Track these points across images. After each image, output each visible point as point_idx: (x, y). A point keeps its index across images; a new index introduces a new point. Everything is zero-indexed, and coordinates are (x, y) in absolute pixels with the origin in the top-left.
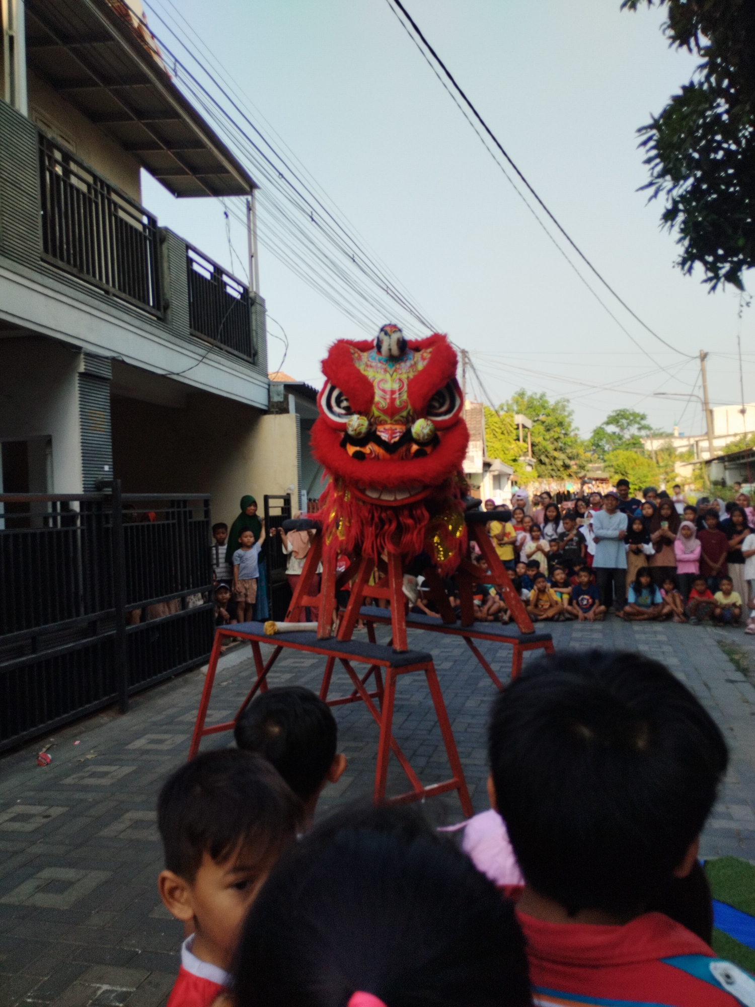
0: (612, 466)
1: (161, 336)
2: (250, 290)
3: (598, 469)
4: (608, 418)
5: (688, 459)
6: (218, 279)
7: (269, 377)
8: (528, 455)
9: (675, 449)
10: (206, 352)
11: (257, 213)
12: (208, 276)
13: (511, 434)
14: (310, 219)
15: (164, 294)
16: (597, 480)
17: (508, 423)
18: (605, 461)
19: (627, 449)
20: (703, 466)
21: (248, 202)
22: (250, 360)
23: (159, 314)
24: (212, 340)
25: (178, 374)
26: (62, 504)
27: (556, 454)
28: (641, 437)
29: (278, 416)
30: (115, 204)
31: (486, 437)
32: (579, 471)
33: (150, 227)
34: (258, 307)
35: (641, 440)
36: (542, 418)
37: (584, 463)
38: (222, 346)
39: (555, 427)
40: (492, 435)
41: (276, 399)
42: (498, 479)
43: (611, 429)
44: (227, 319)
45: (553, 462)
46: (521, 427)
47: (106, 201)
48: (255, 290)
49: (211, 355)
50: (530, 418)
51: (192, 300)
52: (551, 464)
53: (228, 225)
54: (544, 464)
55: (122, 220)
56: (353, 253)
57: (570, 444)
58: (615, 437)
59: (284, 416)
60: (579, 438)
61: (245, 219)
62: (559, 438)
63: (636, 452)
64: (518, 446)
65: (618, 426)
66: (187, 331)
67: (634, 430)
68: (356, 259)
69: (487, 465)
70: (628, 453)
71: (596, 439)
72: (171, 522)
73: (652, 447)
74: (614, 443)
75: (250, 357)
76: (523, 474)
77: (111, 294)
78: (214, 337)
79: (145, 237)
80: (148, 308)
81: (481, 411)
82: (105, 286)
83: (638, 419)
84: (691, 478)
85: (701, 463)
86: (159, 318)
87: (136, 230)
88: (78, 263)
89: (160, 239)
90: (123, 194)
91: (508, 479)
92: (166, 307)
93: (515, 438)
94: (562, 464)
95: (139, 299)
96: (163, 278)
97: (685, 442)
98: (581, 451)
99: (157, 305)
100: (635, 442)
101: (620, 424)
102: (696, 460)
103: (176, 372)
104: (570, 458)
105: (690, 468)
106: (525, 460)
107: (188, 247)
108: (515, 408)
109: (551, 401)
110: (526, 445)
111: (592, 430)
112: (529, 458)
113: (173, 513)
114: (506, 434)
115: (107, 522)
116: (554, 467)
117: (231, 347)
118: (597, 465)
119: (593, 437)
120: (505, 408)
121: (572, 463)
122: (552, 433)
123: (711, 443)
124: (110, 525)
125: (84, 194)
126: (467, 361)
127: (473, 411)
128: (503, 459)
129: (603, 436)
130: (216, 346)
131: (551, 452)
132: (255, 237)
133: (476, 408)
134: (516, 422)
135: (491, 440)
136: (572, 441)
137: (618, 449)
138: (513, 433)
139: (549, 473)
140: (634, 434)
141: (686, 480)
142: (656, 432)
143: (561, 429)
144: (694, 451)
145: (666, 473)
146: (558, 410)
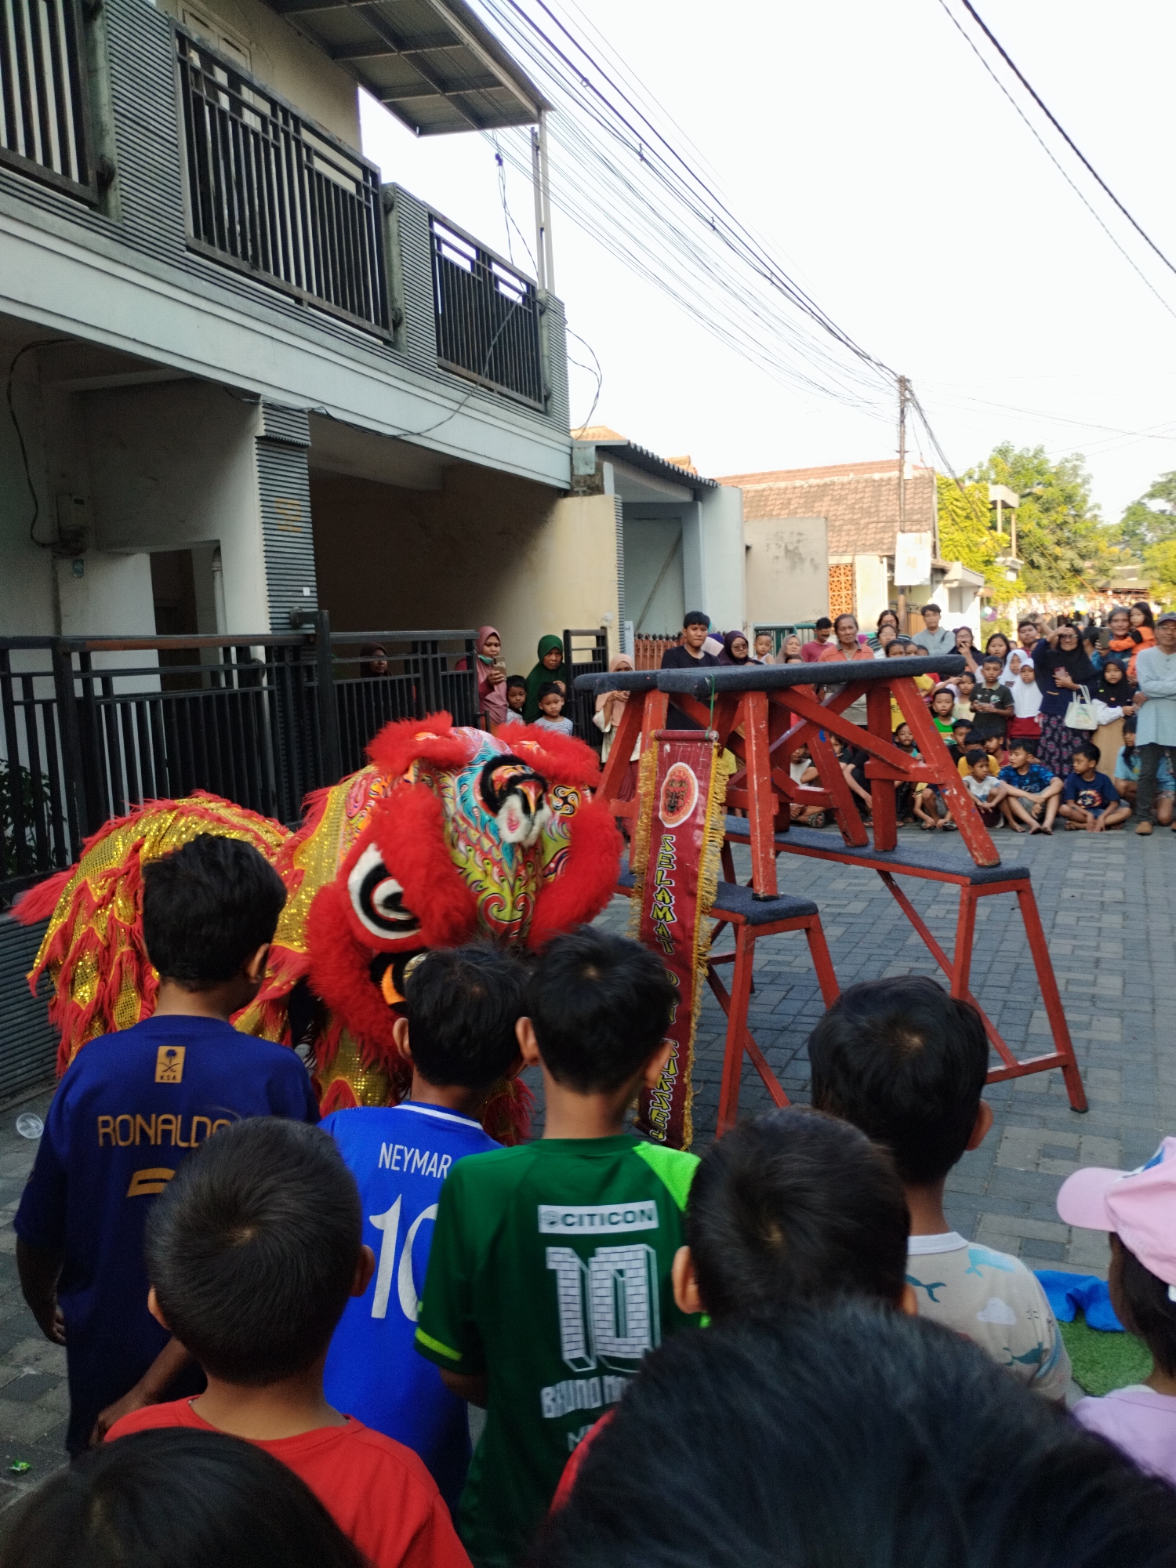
0: (1156, 568)
1: (389, 371)
2: (538, 287)
3: (1132, 573)
4: (1153, 486)
6: (484, 270)
7: (573, 434)
8: (1010, 554)
10: (466, 395)
11: (549, 154)
12: (466, 266)
13: (981, 519)
14: (639, 158)
15: (393, 301)
16: (1130, 591)
17: (979, 499)
18: (1145, 560)
21: (534, 134)
22: (540, 407)
23: (385, 334)
24: (474, 376)
25: (419, 434)
26: (239, 650)
27: (1058, 551)
29: (586, 499)
30: (309, 148)
31: (939, 524)
32: (1098, 577)
33: (368, 184)
34: (552, 316)
36: (1038, 490)
37: (1108, 563)
38: (493, 385)
39: (1059, 505)
40: (950, 522)
41: (585, 470)
42: (958, 594)
43: (1157, 505)
44: (500, 337)
45: (1054, 565)
46: (999, 505)
47: (293, 143)
48: (546, 287)
49: (473, 401)
50: (1015, 491)
51: (440, 312)
52: (1050, 568)
53: (502, 178)
54: (1038, 568)
55: (319, 175)
56: (711, 214)
57: (1084, 533)
58: (1163, 519)
59: (596, 499)
60: (1101, 522)
61: (530, 168)
62: (1065, 523)
64: (993, 538)
65: (1169, 501)
66: (433, 360)
68: (717, 223)
69: (939, 572)
71: (1131, 522)
72: (412, 676)
74: (1162, 529)
75: (540, 401)
76: (1001, 586)
77: (305, 304)
78: (479, 369)
79: (360, 203)
80: (366, 324)
81: (932, 482)
82: (296, 291)
86: (386, 342)
87: (344, 192)
88: (250, 252)
89: (385, 206)
90: (320, 130)
91: (975, 594)
92: (397, 324)
93: (990, 525)
94: (1069, 567)
95: (353, 311)
96: (391, 271)
98: (1103, 544)
99: (382, 318)
103: (416, 431)
104: (1083, 557)
106: (1004, 562)
107: (433, 217)
108: (991, 474)
109: (1053, 461)
110: (1007, 537)
111: (1124, 508)
112: (1012, 558)
113: (416, 661)
114: (975, 520)
115: (310, 679)
116: (1055, 574)
117: (508, 387)
118: (1129, 567)
119: (1124, 520)
120: (975, 476)
121: (1087, 564)
122: (1053, 515)
124: (315, 684)
125: (256, 135)
126: (908, 396)
127: (918, 481)
128: (968, 560)
129: (1142, 517)
130: (482, 385)
131: (1051, 547)
132: (546, 196)
133: (922, 477)
134: (991, 499)
135: (947, 530)
136: (1087, 528)
137: (1168, 539)
138: (985, 516)
139: (1046, 583)
143: (1070, 508)
146: (1065, 474)
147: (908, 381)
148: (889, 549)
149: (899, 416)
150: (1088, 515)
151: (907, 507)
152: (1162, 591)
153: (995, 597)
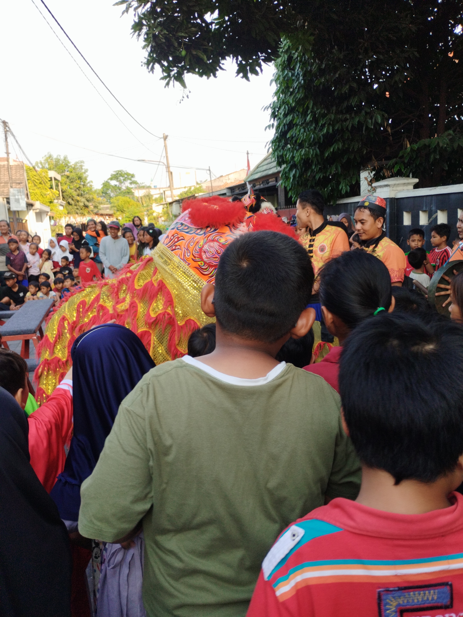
0: (115, 206)
3: (107, 208)
4: (111, 175)
5: (160, 202)
8: (60, 199)
9: (152, 196)
13: (46, 184)
16: (107, 215)
17: (44, 176)
18: (111, 203)
19: (124, 196)
20: (168, 205)
27: (78, 198)
28: (132, 188)
31: (28, 186)
32: (94, 209)
35: (132, 190)
36: (67, 173)
37: (97, 204)
39: (76, 180)
40: (33, 185)
42: (40, 215)
43: (113, 183)
45: (77, 203)
46: (53, 179)
50: (58, 173)
52: (76, 205)
54: (71, 205)
57: (87, 191)
58: (116, 188)
60: (93, 188)
62: (80, 187)
63: (130, 198)
64: (52, 192)
65: (118, 181)
67: (127, 184)
69: (30, 206)
70: (125, 198)
71: (105, 189)
73: (139, 194)
74: (116, 192)
76: (57, 212)
81: (23, 167)
83: (130, 177)
84: (162, 213)
85: (166, 204)
91: (47, 215)
93: (50, 187)
94: (83, 205)
97: (157, 191)
98: (95, 196)
100: (129, 191)
101: (119, 180)
102: (164, 203)
104: (88, 201)
105: (162, 207)
106: (57, 202)
108: (47, 166)
109: (72, 162)
110: (58, 192)
111: (102, 183)
112: (61, 201)
114: (44, 184)
116: (78, 207)
118: (105, 206)
119: (103, 188)
120: (41, 166)
121: (90, 204)
122: (75, 184)
123: (172, 192)
126: (8, 129)
127: (17, 167)
128: (42, 201)
129: (109, 187)
131: (76, 197)
133: (18, 165)
134: (50, 176)
135: (32, 188)
137: (119, 195)
138: (48, 183)
139: (75, 211)
140: (128, 186)
141: (159, 215)
142: (141, 185)
143: (81, 182)
144: (162, 197)
145: (148, 210)
146: (77, 168)
147: (7, 123)
148: (7, 195)
149: (4, 137)
151: (13, 178)
152: (118, 215)
153: (55, 216)
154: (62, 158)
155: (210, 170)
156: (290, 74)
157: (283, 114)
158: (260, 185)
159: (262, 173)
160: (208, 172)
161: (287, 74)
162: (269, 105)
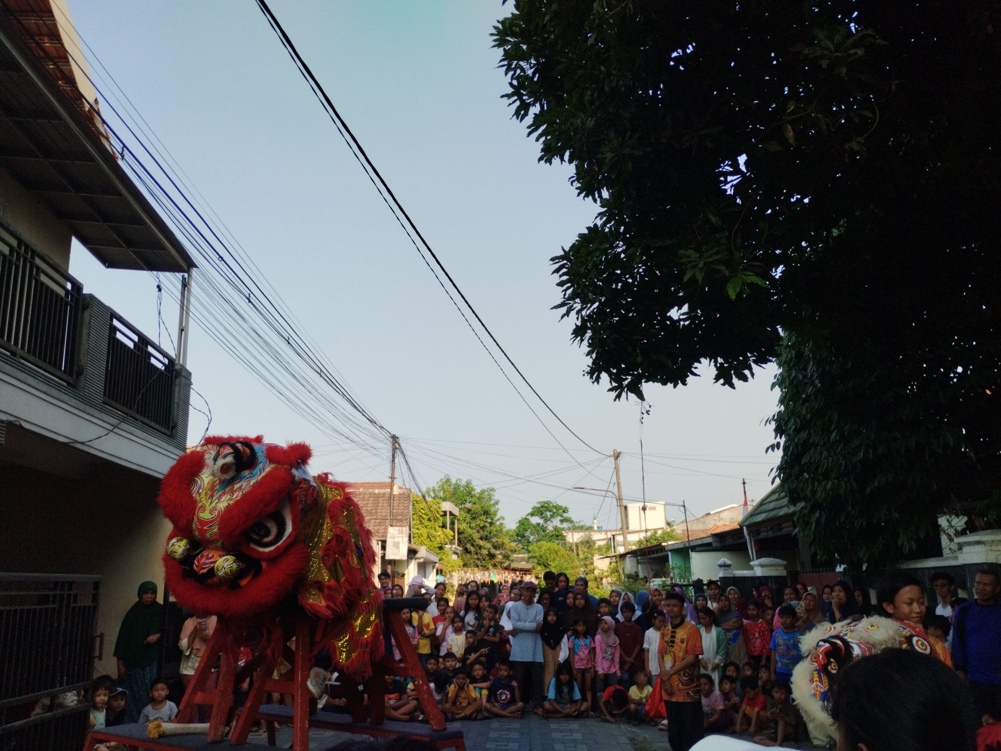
0: (536, 557)
1: (69, 403)
2: (177, 362)
3: (522, 559)
4: (533, 509)
5: (606, 552)
6: (142, 349)
8: (454, 544)
9: (594, 542)
10: (118, 422)
11: (192, 290)
12: (131, 345)
13: (437, 521)
14: (247, 301)
15: (79, 360)
16: (521, 570)
17: (435, 509)
18: (529, 552)
19: (550, 540)
20: (618, 559)
21: (184, 278)
22: (169, 433)
23: (70, 380)
24: (126, 409)
25: (83, 443)
27: (481, 543)
28: (563, 529)
30: (39, 269)
31: (413, 524)
32: (504, 560)
33: (74, 294)
34: (183, 380)
35: (563, 532)
36: (468, 505)
37: (509, 553)
38: (138, 416)
39: (481, 515)
40: (418, 522)
42: (423, 567)
43: (535, 520)
44: (147, 389)
45: (479, 551)
46: (448, 514)
47: (28, 265)
48: (181, 363)
49: (124, 426)
50: (456, 505)
51: (109, 368)
52: (477, 553)
53: (160, 298)
54: (470, 553)
55: (42, 284)
56: (288, 336)
57: (495, 533)
58: (539, 529)
60: (505, 527)
61: (179, 295)
62: (484, 527)
63: (558, 544)
64: (444, 533)
65: (542, 518)
66: (100, 398)
67: (556, 522)
68: (291, 341)
69: (412, 553)
70: (549, 544)
71: (521, 529)
73: (573, 539)
74: (538, 534)
75: (168, 429)
76: (449, 563)
77: (18, 356)
78: (131, 406)
79: (66, 303)
80: (58, 373)
81: (409, 497)
82: (13, 348)
83: (561, 511)
84: (608, 572)
85: (615, 556)
86: (69, 384)
87: (57, 295)
89: (83, 306)
90: (48, 259)
91: (434, 567)
92: (80, 373)
93: (441, 525)
94: (487, 553)
95: (50, 363)
96: (80, 343)
97: (602, 536)
98: (506, 540)
99: (69, 370)
100: (558, 534)
101: (544, 515)
102: (613, 554)
103: (81, 441)
104: (495, 547)
105: (608, 560)
106: (451, 548)
107: (114, 315)
108: (441, 494)
109: (478, 490)
110: (452, 533)
111: (517, 521)
112: (455, 546)
114: (433, 521)
116: (480, 556)
117: (148, 418)
118: (520, 556)
119: (518, 527)
120: (433, 495)
121: (498, 552)
122: (478, 522)
123: (625, 538)
125: (4, 256)
126: (397, 446)
127: (401, 496)
128: (429, 546)
129: (527, 527)
130: (130, 416)
131: (477, 541)
132: (187, 314)
133: (404, 494)
134: (444, 510)
135: (416, 527)
136: (497, 531)
137: (542, 540)
138: (440, 520)
139: (474, 562)
140: (556, 526)
141: (603, 573)
142: (577, 525)
143: (487, 518)
144: (611, 545)
145: (586, 566)
146: (484, 498)
147: (398, 438)
148: (382, 536)
149: (391, 457)
150: (498, 523)
151: (394, 511)
152: (539, 570)
153: (445, 569)
154: (464, 483)
155: (684, 506)
156: (801, 377)
157: (792, 429)
158: (768, 531)
159: (767, 513)
160: (682, 509)
161: (796, 377)
162: (771, 417)
